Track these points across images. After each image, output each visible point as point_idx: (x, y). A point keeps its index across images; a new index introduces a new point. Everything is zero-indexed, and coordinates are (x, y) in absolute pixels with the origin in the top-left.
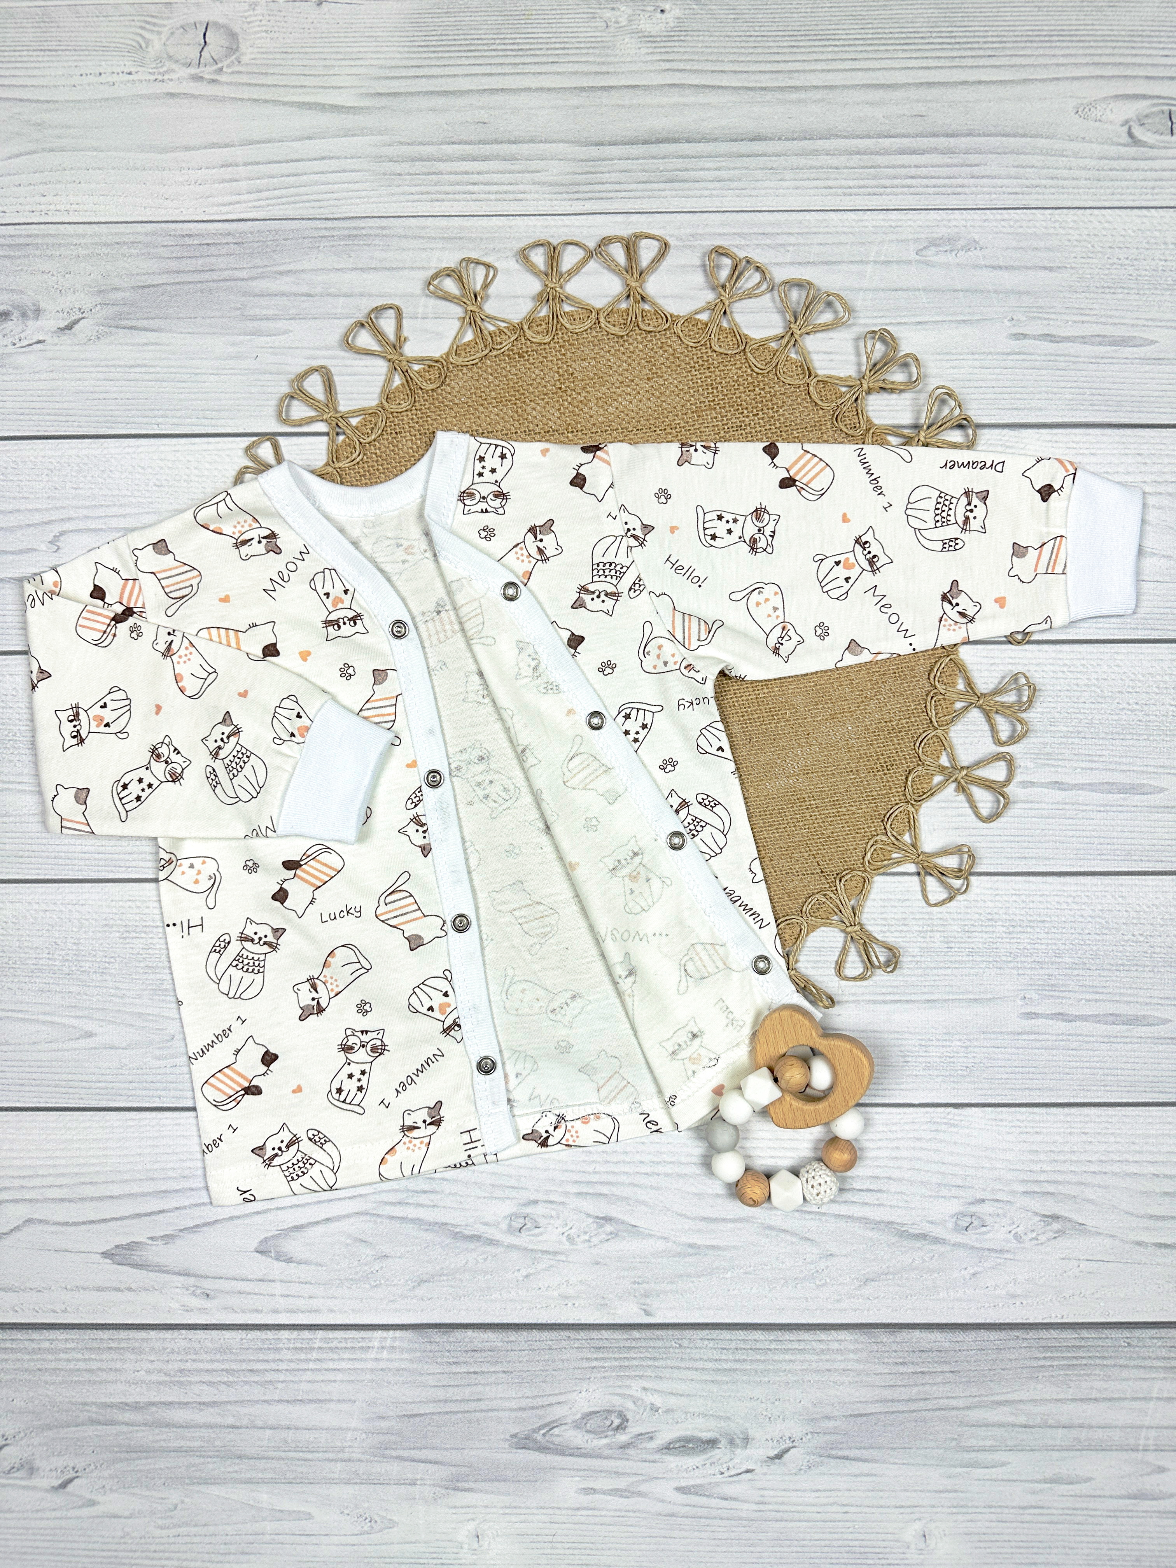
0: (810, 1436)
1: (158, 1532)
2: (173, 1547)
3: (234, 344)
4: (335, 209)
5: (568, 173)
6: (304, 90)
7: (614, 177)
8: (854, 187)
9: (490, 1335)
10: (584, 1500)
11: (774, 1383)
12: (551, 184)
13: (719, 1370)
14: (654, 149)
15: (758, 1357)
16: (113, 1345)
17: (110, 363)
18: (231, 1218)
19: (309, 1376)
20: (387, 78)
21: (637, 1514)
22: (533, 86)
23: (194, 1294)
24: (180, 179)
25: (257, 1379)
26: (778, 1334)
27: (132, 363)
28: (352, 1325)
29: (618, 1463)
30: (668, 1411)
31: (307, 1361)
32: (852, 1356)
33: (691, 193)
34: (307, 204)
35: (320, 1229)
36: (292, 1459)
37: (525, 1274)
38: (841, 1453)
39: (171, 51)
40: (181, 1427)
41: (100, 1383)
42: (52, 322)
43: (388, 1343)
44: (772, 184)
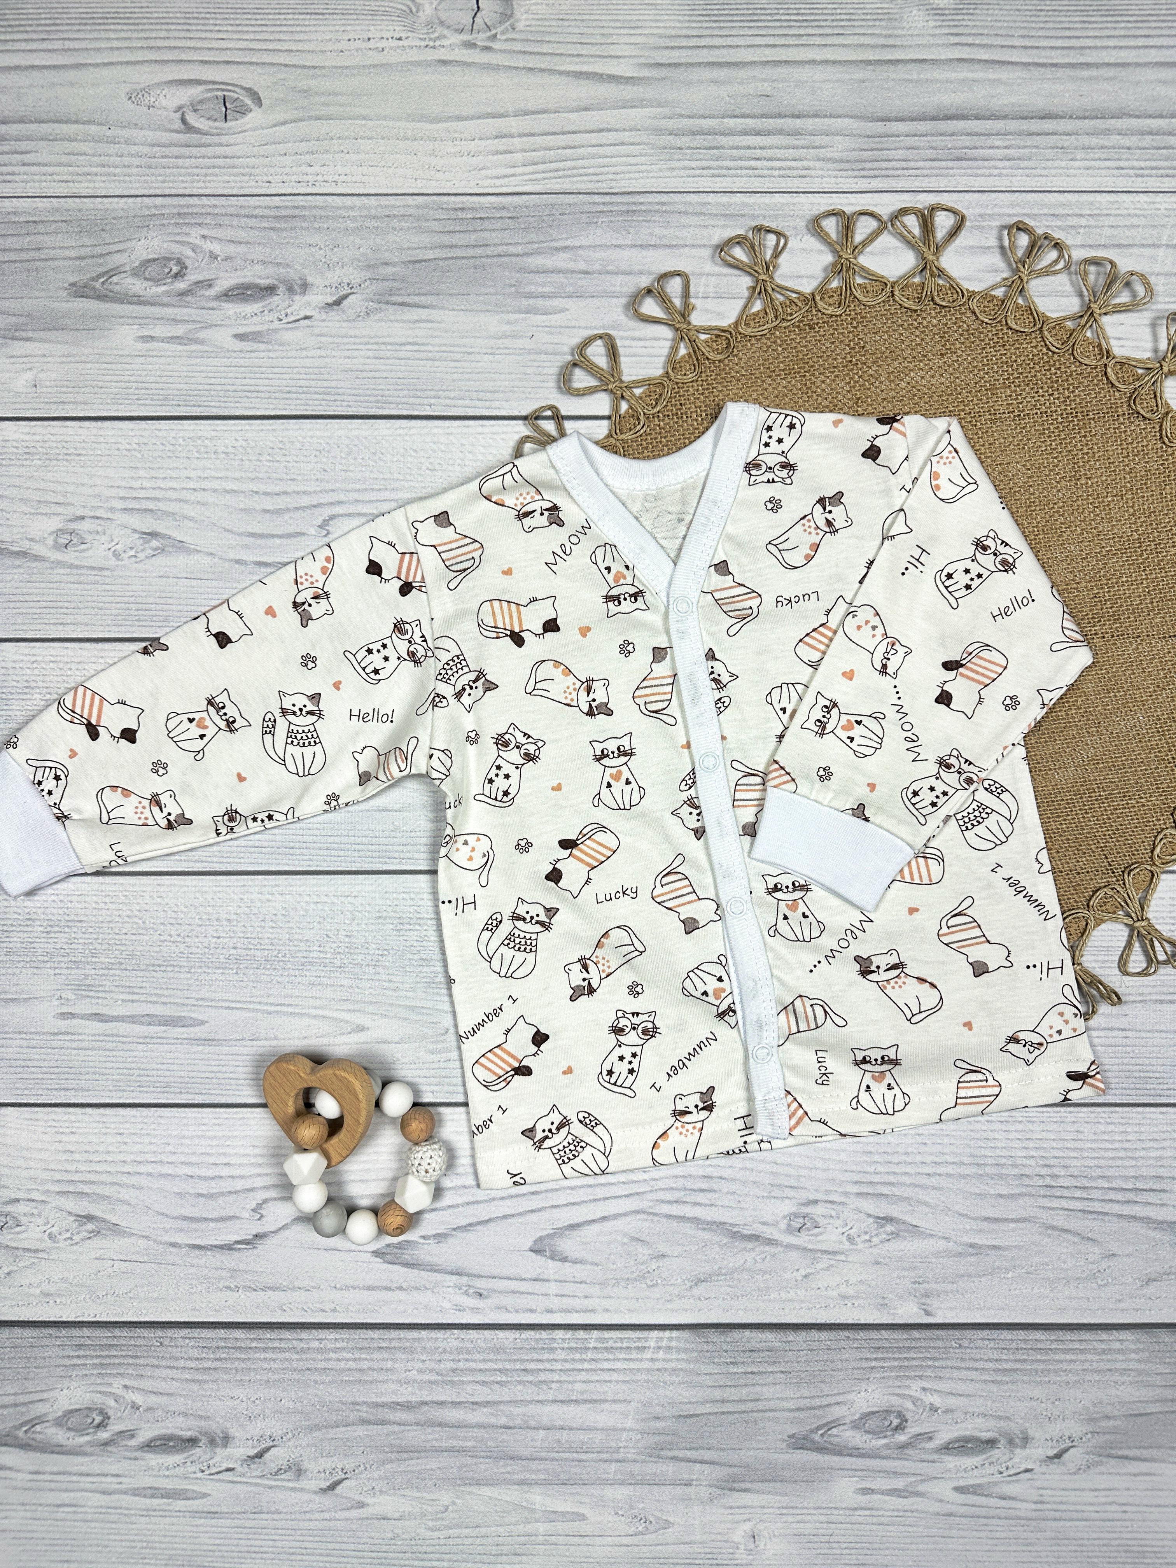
0: (1089, 1436)
1: (429, 1534)
2: (443, 1549)
3: (508, 323)
4: (614, 184)
5: (854, 150)
6: (581, 59)
7: (900, 154)
8: (1147, 168)
9: (768, 1335)
10: (862, 1499)
11: (1055, 1383)
12: (836, 161)
13: (999, 1370)
14: (943, 126)
15: (1039, 1357)
16: (383, 1345)
17: (380, 340)
18: (505, 1217)
19: (584, 1376)
20: (667, 48)
21: (915, 1514)
22: (818, 58)
23: (466, 1293)
24: (453, 150)
25: (531, 1378)
26: (1060, 1334)
27: (403, 340)
28: (627, 1325)
29: (897, 1463)
30: (947, 1411)
31: (582, 1361)
32: (1133, 1356)
33: (979, 172)
34: (585, 178)
35: (596, 1228)
36: (566, 1460)
37: (804, 1273)
38: (1120, 1453)
39: (443, 16)
40: (453, 1426)
41: (372, 1382)
42: (320, 297)
43: (664, 1343)
44: (1063, 164)
